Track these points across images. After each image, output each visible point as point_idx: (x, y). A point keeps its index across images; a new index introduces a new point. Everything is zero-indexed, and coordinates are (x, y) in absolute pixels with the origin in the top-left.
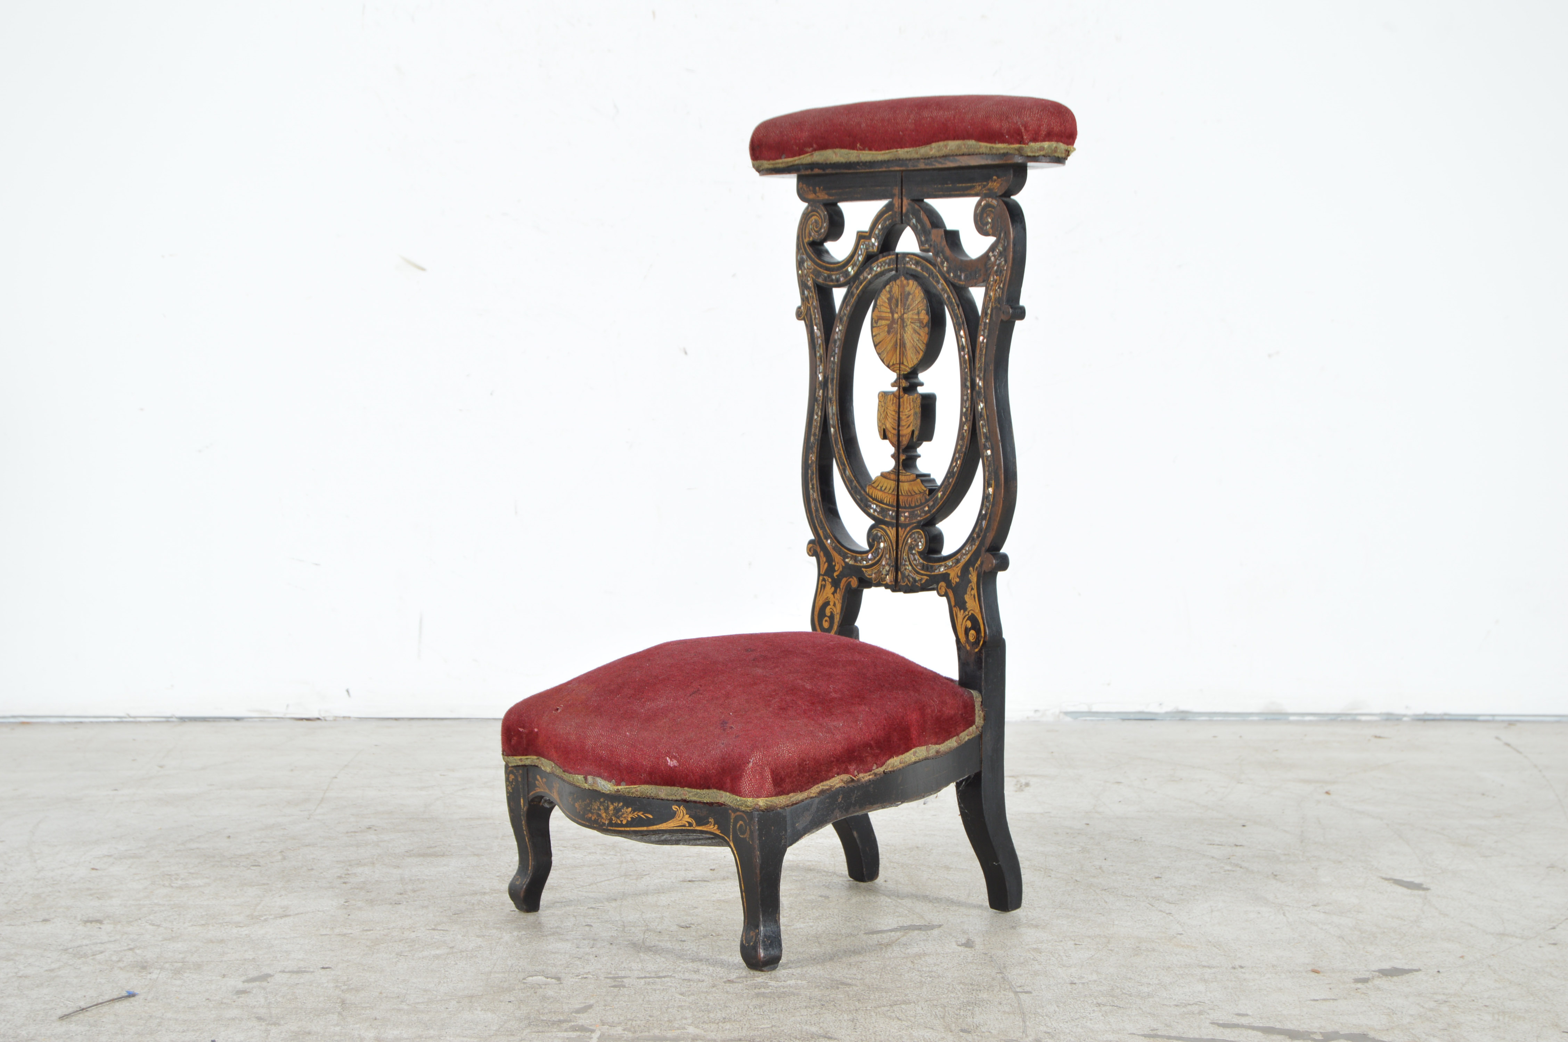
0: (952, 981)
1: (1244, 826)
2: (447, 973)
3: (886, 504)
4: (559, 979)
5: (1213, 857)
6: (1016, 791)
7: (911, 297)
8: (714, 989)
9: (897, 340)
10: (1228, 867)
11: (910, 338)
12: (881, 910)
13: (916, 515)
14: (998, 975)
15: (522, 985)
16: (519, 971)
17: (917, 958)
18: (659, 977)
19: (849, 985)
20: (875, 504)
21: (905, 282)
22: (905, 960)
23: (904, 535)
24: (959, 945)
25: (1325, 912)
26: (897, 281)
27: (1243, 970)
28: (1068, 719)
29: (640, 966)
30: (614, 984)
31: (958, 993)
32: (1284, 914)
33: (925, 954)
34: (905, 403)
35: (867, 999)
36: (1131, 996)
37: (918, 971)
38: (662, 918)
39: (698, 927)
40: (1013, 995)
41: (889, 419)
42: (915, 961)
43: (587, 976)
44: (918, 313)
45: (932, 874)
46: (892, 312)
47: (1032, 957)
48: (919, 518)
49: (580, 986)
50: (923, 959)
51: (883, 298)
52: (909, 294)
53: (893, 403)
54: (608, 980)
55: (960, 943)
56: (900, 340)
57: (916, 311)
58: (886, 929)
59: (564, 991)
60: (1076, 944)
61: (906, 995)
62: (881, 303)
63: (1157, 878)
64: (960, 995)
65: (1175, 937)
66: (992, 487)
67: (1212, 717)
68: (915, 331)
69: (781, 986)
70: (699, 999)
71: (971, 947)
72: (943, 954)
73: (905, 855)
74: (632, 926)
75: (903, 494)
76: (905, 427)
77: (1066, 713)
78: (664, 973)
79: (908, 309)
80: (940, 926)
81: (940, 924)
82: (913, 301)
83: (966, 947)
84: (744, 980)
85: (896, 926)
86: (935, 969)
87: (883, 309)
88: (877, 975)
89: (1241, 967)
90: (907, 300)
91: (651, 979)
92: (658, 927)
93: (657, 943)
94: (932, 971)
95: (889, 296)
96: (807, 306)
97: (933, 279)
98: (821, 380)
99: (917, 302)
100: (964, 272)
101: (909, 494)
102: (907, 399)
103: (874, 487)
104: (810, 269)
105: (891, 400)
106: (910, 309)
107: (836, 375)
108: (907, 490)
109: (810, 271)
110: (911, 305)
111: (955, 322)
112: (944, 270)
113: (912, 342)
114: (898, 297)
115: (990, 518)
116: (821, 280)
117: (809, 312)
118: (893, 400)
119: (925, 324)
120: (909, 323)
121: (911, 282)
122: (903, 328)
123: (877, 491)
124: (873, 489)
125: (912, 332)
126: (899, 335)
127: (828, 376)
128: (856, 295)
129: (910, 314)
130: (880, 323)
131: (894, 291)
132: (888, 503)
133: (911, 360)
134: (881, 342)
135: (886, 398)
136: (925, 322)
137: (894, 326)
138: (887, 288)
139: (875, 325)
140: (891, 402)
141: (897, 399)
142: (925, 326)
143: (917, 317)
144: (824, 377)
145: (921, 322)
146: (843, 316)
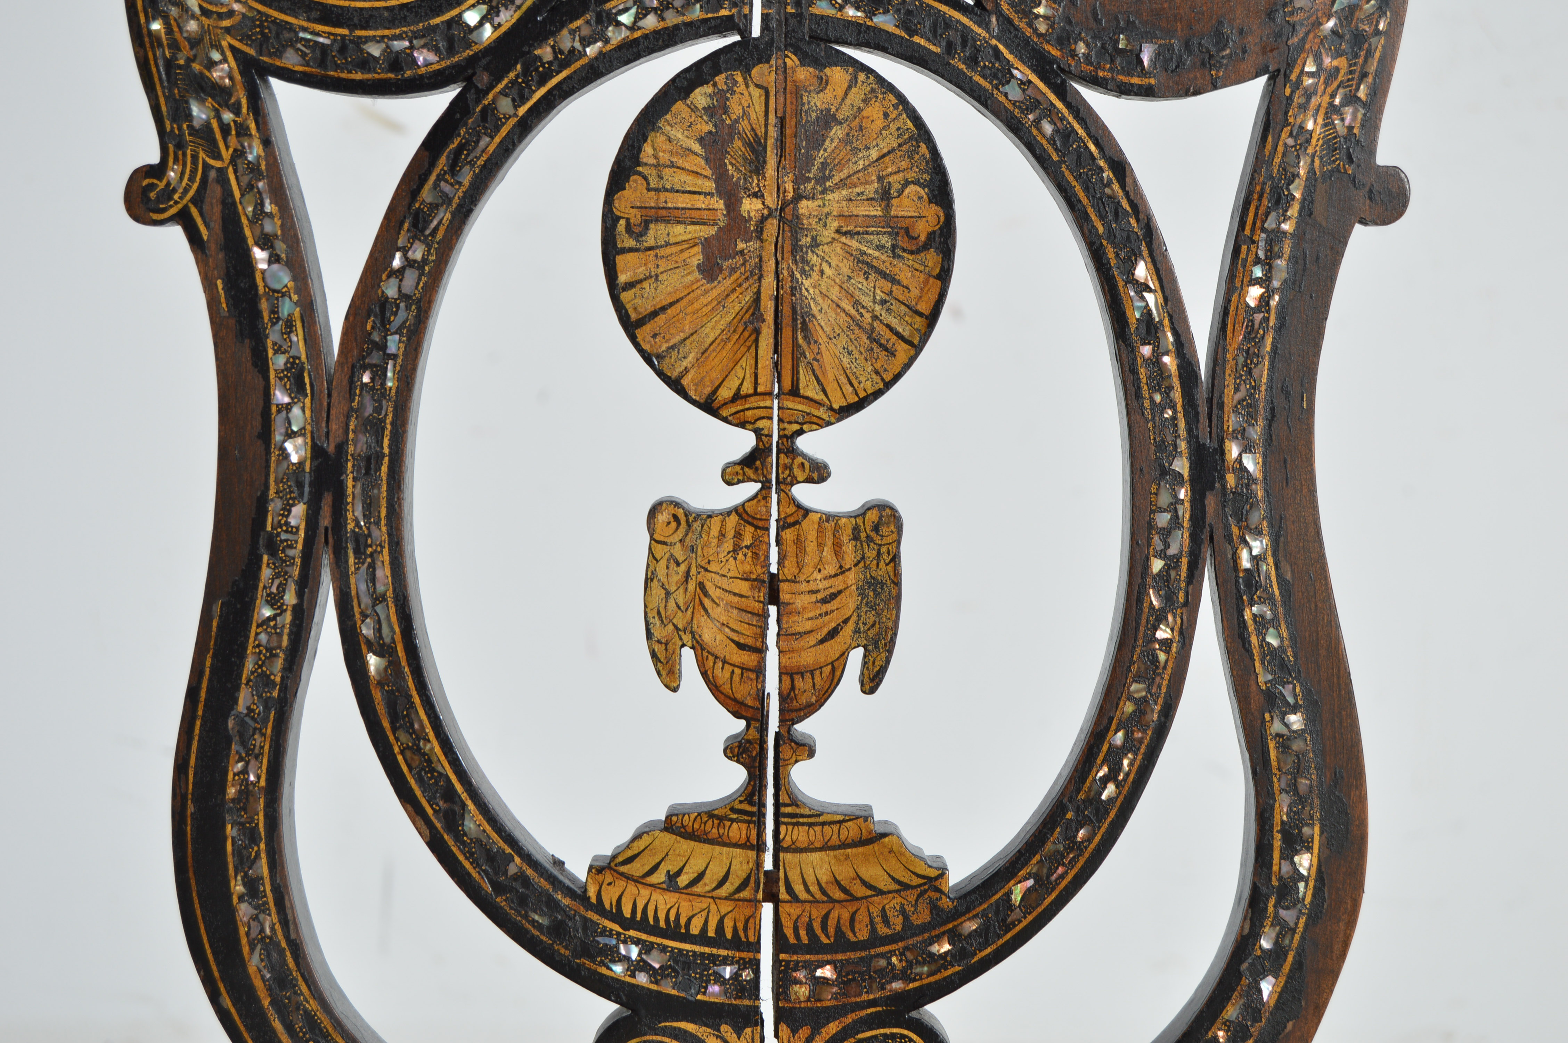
3: (702, 939)
7: (838, 132)
9: (757, 300)
11: (835, 293)
13: (881, 972)
20: (637, 942)
21: (803, 74)
26: (754, 72)
34: (812, 546)
41: (718, 612)
44: (885, 196)
46: (729, 192)
48: (897, 985)
51: (677, 134)
52: (828, 119)
53: (736, 549)
56: (777, 299)
57: (871, 189)
62: (664, 157)
66: (1309, 849)
68: (863, 264)
75: (803, 895)
76: (812, 640)
79: (821, 180)
82: (855, 151)
87: (673, 177)
90: (819, 145)
95: (710, 127)
96: (206, 166)
97: (973, 61)
98: (301, 464)
99: (874, 154)
100: (1149, 37)
101: (838, 895)
102: (820, 531)
103: (628, 877)
104: (220, 16)
105: (724, 535)
106: (836, 179)
107: (386, 442)
108: (824, 878)
109: (226, 23)
110: (841, 165)
111: (1101, 230)
112: (1035, 30)
113: (848, 307)
114: (761, 132)
115: (1298, 965)
116: (291, 60)
117: (214, 191)
118: (734, 537)
119: (923, 238)
120: (828, 234)
121: (837, 75)
122: (793, 252)
123: (645, 892)
124: (621, 883)
125: (846, 270)
126: (769, 283)
127: (341, 448)
128: (512, 122)
129: (835, 200)
130: (656, 233)
131: (736, 110)
132: (711, 933)
133: (843, 380)
134: (663, 309)
135: (690, 534)
136: (922, 229)
137: (741, 246)
138: (701, 96)
139: (630, 243)
140: (726, 545)
141: (767, 529)
142: (925, 247)
143: (873, 210)
144: (318, 451)
145: (901, 231)
146: (433, 207)
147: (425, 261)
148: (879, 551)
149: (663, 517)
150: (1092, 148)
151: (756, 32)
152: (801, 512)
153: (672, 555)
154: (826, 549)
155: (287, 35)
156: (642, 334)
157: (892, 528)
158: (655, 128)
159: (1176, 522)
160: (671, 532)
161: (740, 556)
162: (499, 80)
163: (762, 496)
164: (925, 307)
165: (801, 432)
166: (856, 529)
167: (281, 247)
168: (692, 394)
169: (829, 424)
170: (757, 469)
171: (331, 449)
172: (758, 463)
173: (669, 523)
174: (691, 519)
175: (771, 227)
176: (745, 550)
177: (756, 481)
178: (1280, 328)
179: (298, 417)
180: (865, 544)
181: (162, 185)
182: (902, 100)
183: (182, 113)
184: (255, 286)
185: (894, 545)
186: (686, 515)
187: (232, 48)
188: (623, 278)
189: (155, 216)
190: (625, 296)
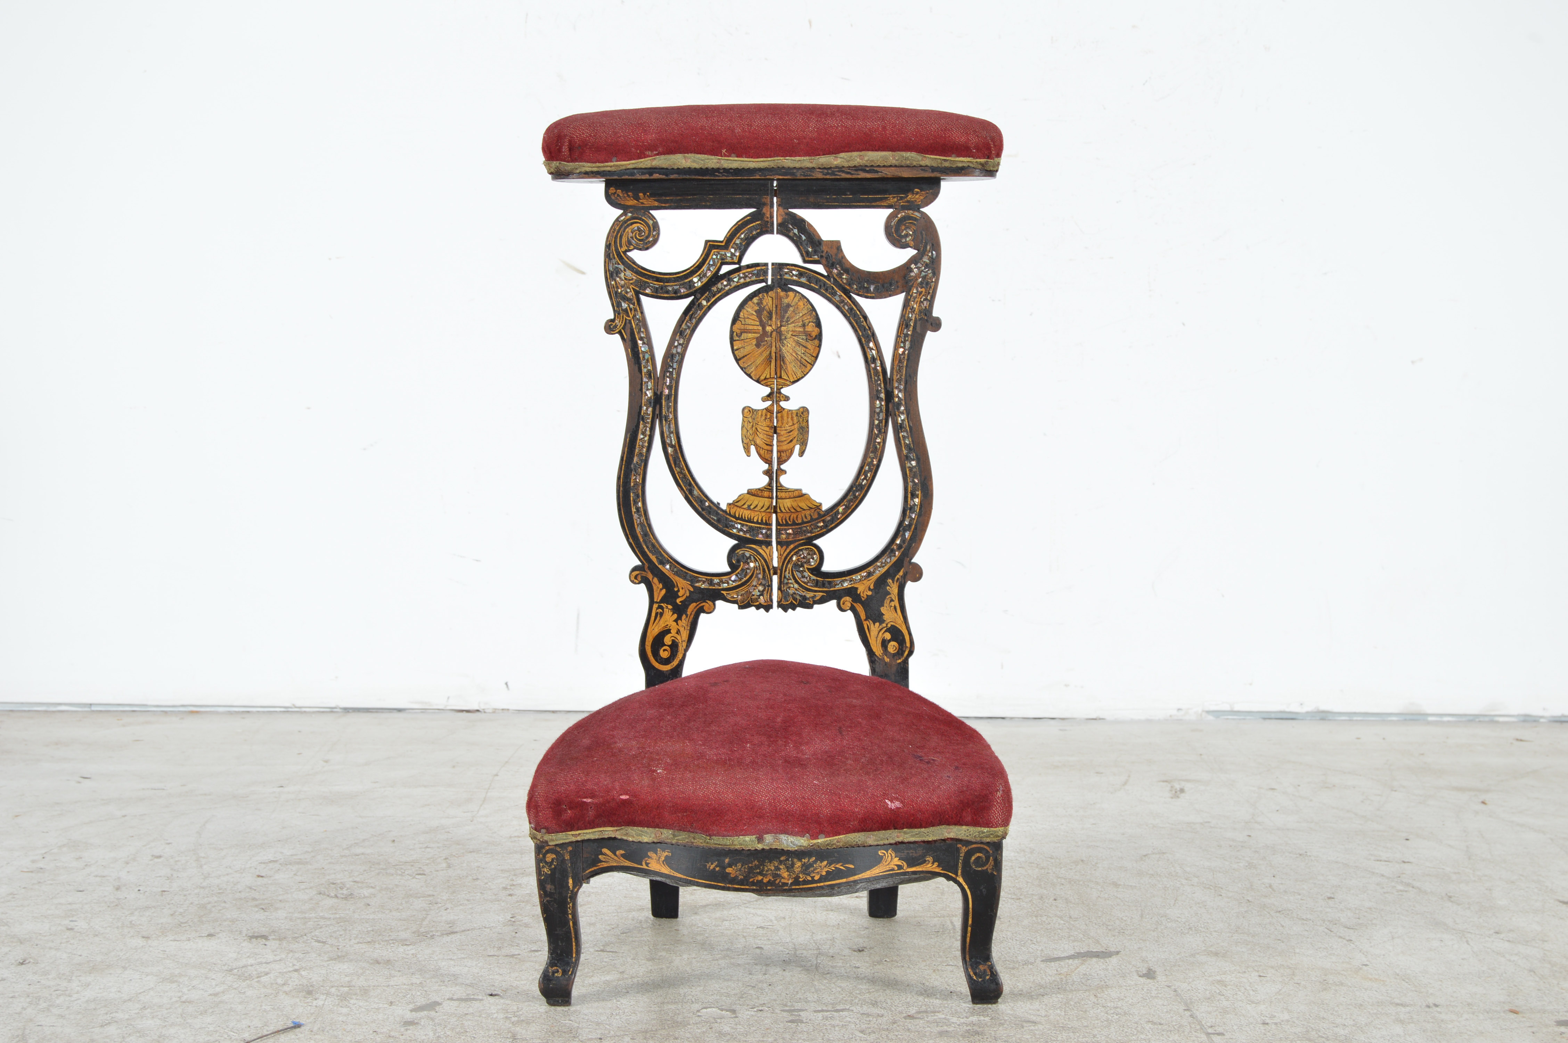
0: (1140, 1019)
1: (1407, 839)
2: (619, 1003)
3: (757, 523)
4: (733, 1011)
5: (1383, 875)
6: (1172, 798)
7: (791, 309)
8: (895, 1025)
9: (770, 353)
10: (1400, 887)
11: (791, 351)
12: (1055, 934)
13: (804, 531)
14: (1186, 1012)
15: (697, 1018)
16: (692, 1001)
17: (1099, 990)
18: (837, 1011)
19: (1035, 1023)
20: (740, 524)
21: (782, 294)
22: (1087, 993)
23: (786, 553)
24: (1140, 976)
25: (1509, 941)
26: (769, 293)
27: (1438, 1009)
28: (1210, 717)
29: (815, 997)
30: (791, 1018)
31: (1148, 1034)
32: (1467, 942)
33: (1107, 986)
34: (785, 418)
35: (1054, 1040)
36: (1328, 1040)
37: (1103, 1007)
38: (833, 939)
39: (871, 951)
40: (1205, 1036)
41: (761, 436)
42: (1098, 995)
43: (762, 1008)
44: (804, 326)
45: (1101, 891)
46: (763, 325)
47: (1218, 991)
48: (809, 535)
49: (756, 1021)
50: (1106, 993)
51: (749, 310)
52: (789, 306)
53: (766, 419)
54: (785, 1014)
55: (1141, 974)
56: (776, 353)
57: (800, 324)
58: (1063, 956)
59: (740, 1027)
60: (1260, 976)
61: (1094, 1036)
62: (746, 316)
63: (1330, 898)
64: (1150, 1036)
65: (1361, 969)
66: (918, 497)
67: (1352, 718)
68: (798, 343)
69: (964, 1023)
70: (881, 1039)
71: (1154, 978)
72: (1126, 986)
73: (1071, 869)
74: (804, 950)
75: (784, 511)
76: (786, 443)
77: (1208, 712)
78: (842, 1005)
79: (787, 321)
80: (1118, 953)
81: (1118, 950)
82: (796, 314)
83: (1148, 978)
84: (925, 1015)
85: (1072, 952)
86: (1119, 1004)
87: (748, 321)
88: (1061, 1011)
89: (1436, 1006)
90: (786, 312)
91: (828, 1013)
92: (830, 951)
93: (831, 969)
94: (1117, 1008)
95: (758, 308)
96: (626, 319)
97: (826, 290)
98: (651, 397)
99: (801, 315)
100: (873, 284)
101: (793, 511)
102: (788, 414)
103: (737, 506)
104: (630, 280)
105: (762, 415)
106: (791, 321)
107: (673, 391)
108: (789, 506)
109: (631, 282)
110: (792, 318)
111: (861, 334)
112: (843, 282)
113: (795, 355)
114: (771, 309)
115: (916, 528)
116: (648, 291)
117: (628, 325)
118: (765, 416)
119: (814, 336)
120: (789, 336)
121: (791, 294)
122: (780, 341)
123: (742, 510)
124: (736, 508)
125: (794, 345)
126: (774, 348)
127: (661, 393)
128: (706, 307)
129: (791, 327)
130: (744, 336)
131: (765, 303)
132: (760, 521)
133: (793, 374)
134: (746, 356)
135: (753, 415)
136: (814, 334)
137: (766, 339)
138: (755, 300)
139: (738, 338)
140: (762, 418)
141: (773, 413)
142: (815, 339)
143: (801, 330)
144: (655, 394)
145: (808, 335)
146: (686, 329)
147: (683, 344)
148: (803, 419)
149: (746, 411)
150: (858, 312)
151: (769, 282)
152: (782, 409)
153: (748, 421)
154: (789, 419)
155: (647, 285)
156: (740, 362)
157: (806, 413)
158: (743, 308)
159: (881, 411)
160: (748, 415)
162: (702, 296)
163: (772, 405)
164: (814, 355)
165: (782, 388)
166: (797, 413)
167: (645, 340)
168: (754, 378)
169: (789, 385)
170: (771, 398)
171: (659, 393)
172: (771, 396)
173: (748, 413)
175: (774, 334)
176: (768, 419)
177: (770, 401)
178: (908, 360)
179: (650, 385)
180: (799, 417)
181: (614, 324)
182: (808, 300)
183: (619, 304)
184: (639, 350)
185: (807, 418)
186: (752, 411)
187: (633, 288)
188: (735, 348)
189: (612, 332)
190: (736, 352)
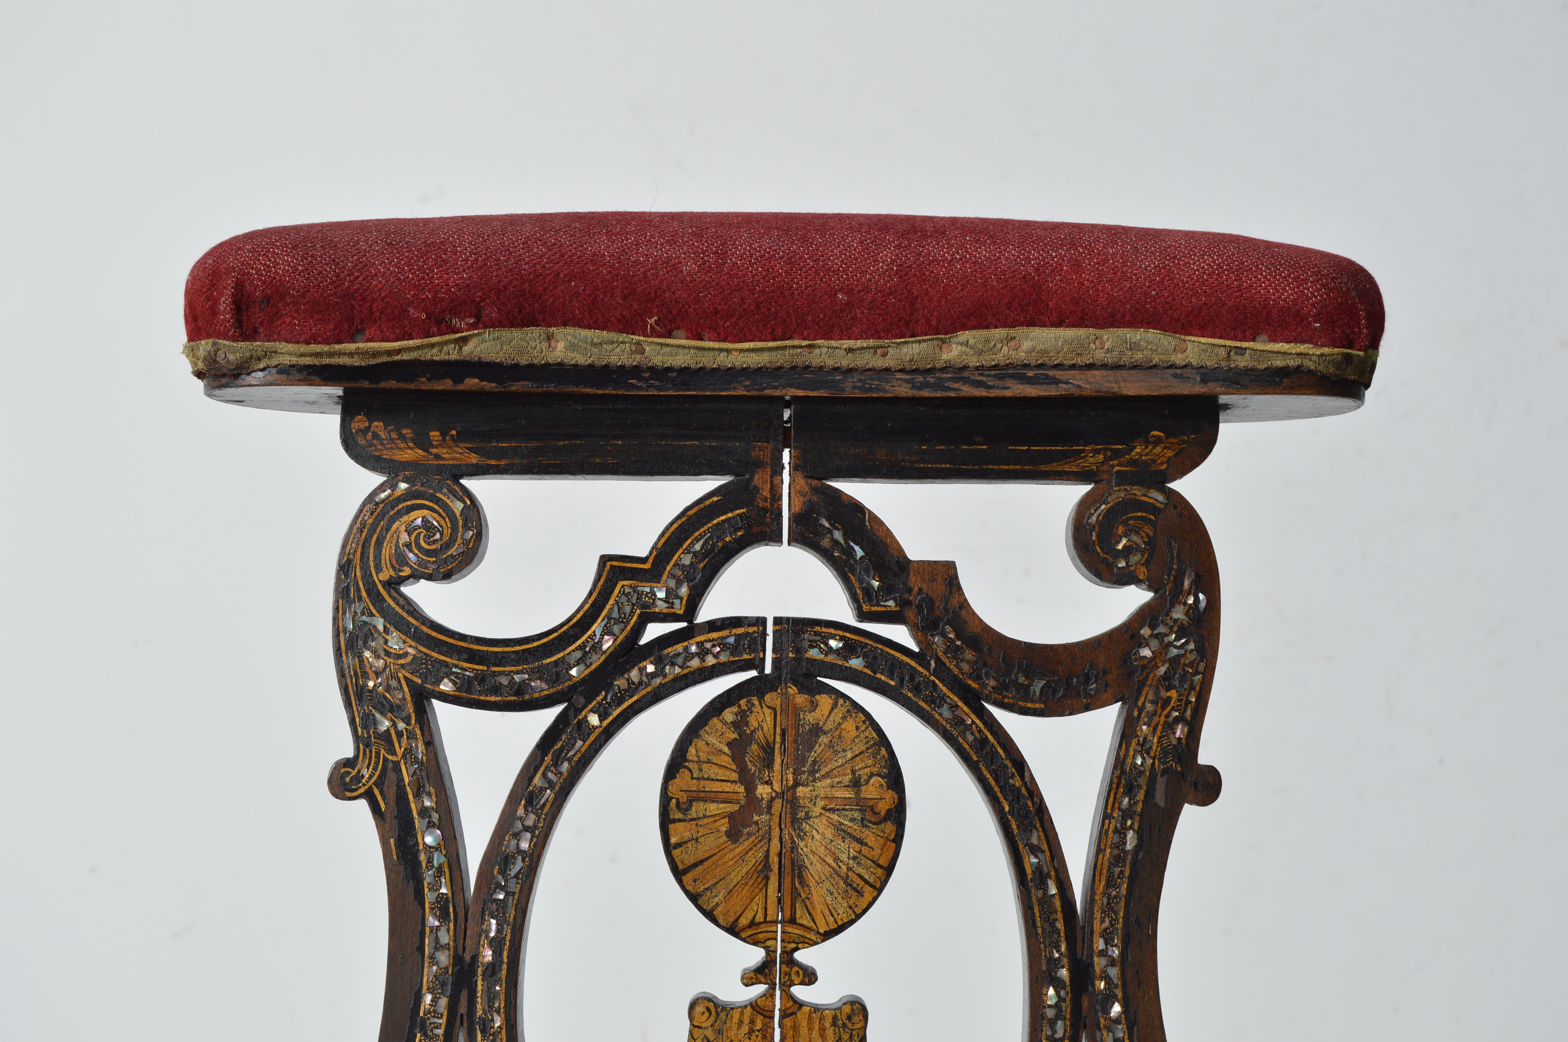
7: (824, 739)
9: (767, 856)
11: (821, 851)
21: (801, 699)
26: (767, 698)
34: (804, 1031)
44: (856, 784)
46: (748, 781)
51: (712, 740)
53: (751, 1031)
56: (780, 855)
57: (846, 779)
62: (703, 756)
68: (841, 831)
79: (812, 772)
82: (836, 752)
87: (710, 771)
90: (811, 748)
95: (735, 736)
96: (385, 759)
97: (918, 691)
98: (446, 968)
99: (849, 755)
100: (1040, 675)
102: (810, 1019)
104: (399, 657)
105: (742, 1022)
106: (823, 772)
107: (505, 954)
109: (402, 661)
110: (826, 762)
111: (1007, 809)
112: (961, 670)
113: (830, 860)
114: (771, 740)
116: (446, 686)
117: (392, 776)
118: (750, 1023)
119: (883, 814)
120: (817, 810)
121: (825, 701)
122: (793, 822)
125: (829, 836)
126: (775, 843)
127: (475, 958)
128: (597, 732)
129: (822, 786)
130: (697, 809)
131: (753, 723)
133: (827, 912)
134: (702, 862)
135: (718, 1021)
136: (883, 807)
137: (756, 818)
138: (729, 715)
139: (679, 816)
140: (743, 1029)
141: (772, 1018)
142: (885, 820)
143: (848, 794)
144: (457, 960)
145: (866, 808)
146: (542, 790)
147: (535, 827)
148: (851, 1033)
149: (699, 1009)
150: (1001, 752)
151: (768, 670)
152: (796, 1007)
153: (705, 1036)
154: (814, 1032)
155: (443, 669)
156: (687, 879)
157: (861, 1017)
158: (698, 736)
159: (1059, 1015)
160: (705, 1019)
161: (753, 1037)
162: (590, 703)
163: (769, 995)
164: (883, 862)
165: (796, 949)
166: (835, 1018)
167: (435, 817)
168: (720, 921)
169: (816, 943)
170: (766, 975)
171: (467, 957)
172: (766, 970)
173: (703, 1013)
174: (719, 1010)
175: (777, 805)
176: (757, 1033)
177: (765, 984)
178: (1131, 879)
179: (445, 936)
180: (841, 1029)
181: (354, 773)
182: (868, 716)
183: (368, 721)
184: (417, 843)
185: (862, 1030)
186: (716, 1008)
187: (406, 678)
188: (673, 840)
189: (348, 794)
190: (676, 853)
